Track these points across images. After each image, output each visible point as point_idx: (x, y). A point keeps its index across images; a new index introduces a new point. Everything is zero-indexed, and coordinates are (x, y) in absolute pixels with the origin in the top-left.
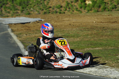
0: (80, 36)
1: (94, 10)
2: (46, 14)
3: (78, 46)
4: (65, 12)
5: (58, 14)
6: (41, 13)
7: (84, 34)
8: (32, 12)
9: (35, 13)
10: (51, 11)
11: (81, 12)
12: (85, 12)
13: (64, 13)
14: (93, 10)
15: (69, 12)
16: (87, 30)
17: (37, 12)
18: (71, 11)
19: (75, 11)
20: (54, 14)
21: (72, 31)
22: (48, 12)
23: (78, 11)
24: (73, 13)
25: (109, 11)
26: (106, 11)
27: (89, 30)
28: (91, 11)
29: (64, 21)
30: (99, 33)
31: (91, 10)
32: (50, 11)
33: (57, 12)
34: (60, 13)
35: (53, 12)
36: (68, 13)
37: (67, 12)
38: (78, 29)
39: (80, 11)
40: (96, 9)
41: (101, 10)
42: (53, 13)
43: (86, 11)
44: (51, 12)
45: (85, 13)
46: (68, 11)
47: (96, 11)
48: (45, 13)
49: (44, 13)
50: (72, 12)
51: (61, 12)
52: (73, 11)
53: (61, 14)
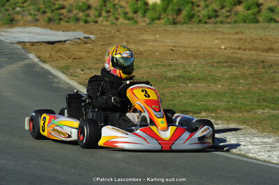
0: (219, 80)
1: (166, 19)
2: (52, 22)
3: (236, 103)
4: (97, 19)
5: (82, 23)
6: (40, 19)
7: (227, 76)
8: (19, 17)
9: (25, 19)
10: (65, 17)
11: (136, 22)
12: (144, 21)
13: (96, 22)
14: (163, 18)
15: (107, 21)
16: (225, 65)
17: (29, 18)
18: (112, 17)
19: (122, 20)
20: (72, 23)
21: (192, 67)
22: (58, 17)
23: (129, 19)
24: (116, 24)
25: (200, 22)
26: (194, 22)
27: (232, 66)
28: (157, 22)
29: (144, 40)
30: (260, 74)
31: (159, 19)
32: (62, 17)
33: (77, 20)
34: (86, 22)
35: (69, 18)
36: (105, 23)
37: (102, 21)
38: (204, 63)
39: (132, 18)
40: (170, 17)
41: (182, 20)
42: (68, 22)
43: (147, 20)
44: (65, 20)
45: (143, 24)
46: (104, 17)
47: (171, 21)
48: (50, 20)
49: (46, 19)
50: (114, 21)
51: (88, 19)
52: (117, 19)
53: (87, 25)
